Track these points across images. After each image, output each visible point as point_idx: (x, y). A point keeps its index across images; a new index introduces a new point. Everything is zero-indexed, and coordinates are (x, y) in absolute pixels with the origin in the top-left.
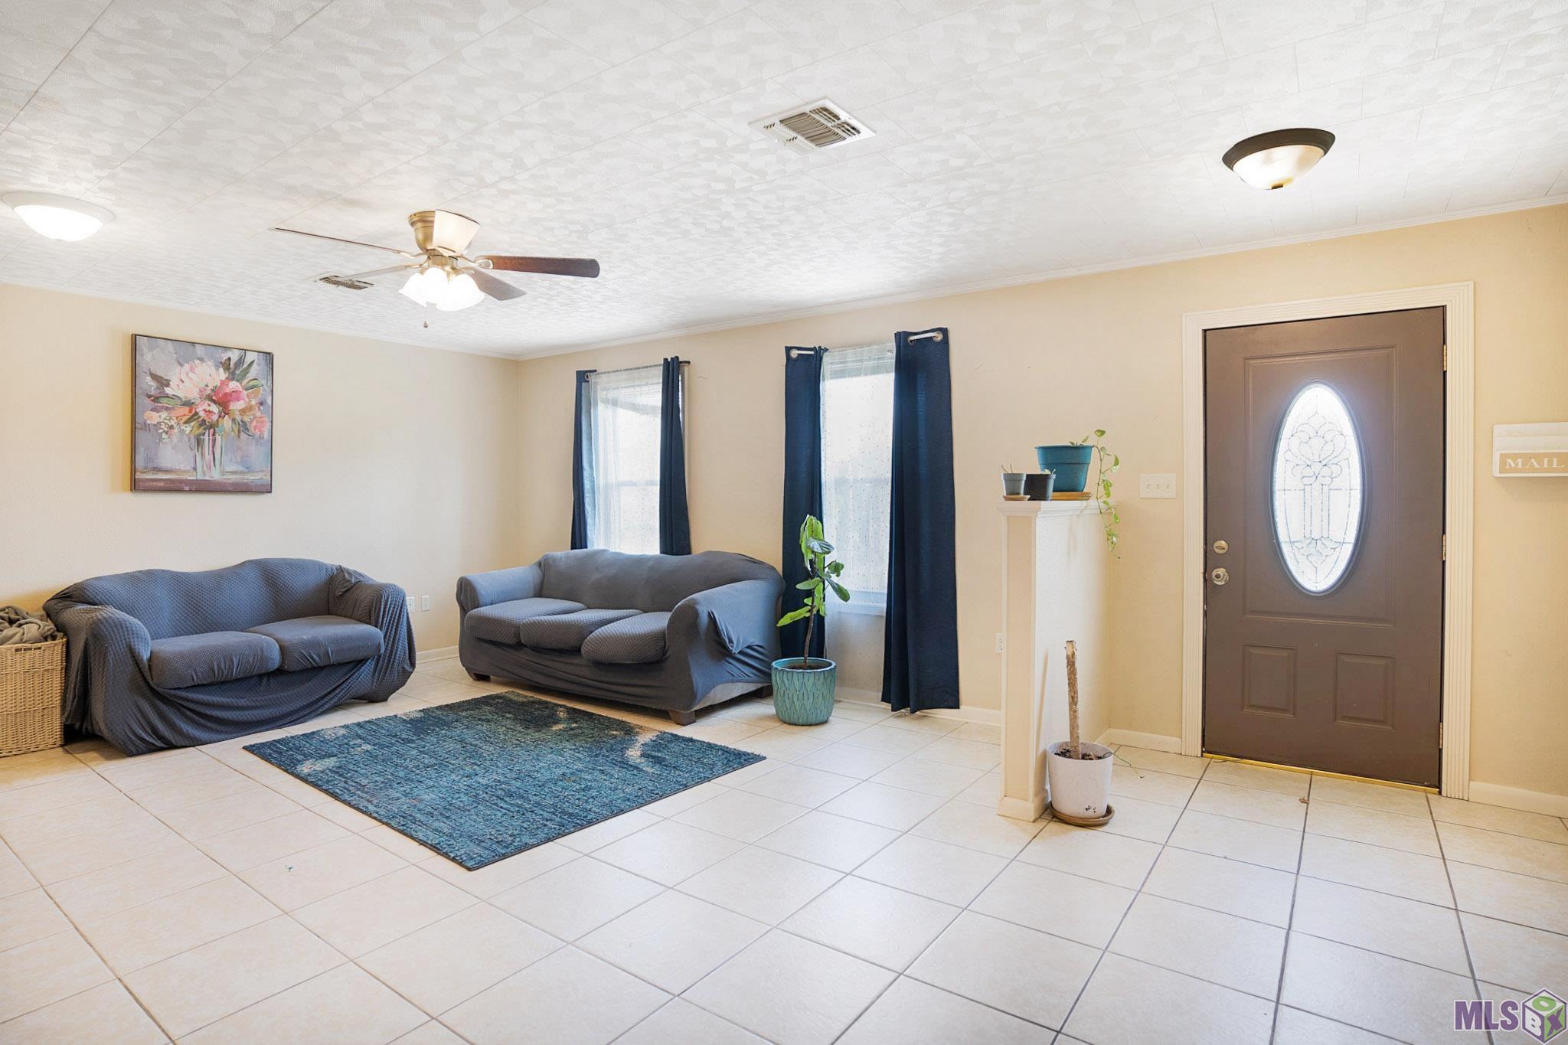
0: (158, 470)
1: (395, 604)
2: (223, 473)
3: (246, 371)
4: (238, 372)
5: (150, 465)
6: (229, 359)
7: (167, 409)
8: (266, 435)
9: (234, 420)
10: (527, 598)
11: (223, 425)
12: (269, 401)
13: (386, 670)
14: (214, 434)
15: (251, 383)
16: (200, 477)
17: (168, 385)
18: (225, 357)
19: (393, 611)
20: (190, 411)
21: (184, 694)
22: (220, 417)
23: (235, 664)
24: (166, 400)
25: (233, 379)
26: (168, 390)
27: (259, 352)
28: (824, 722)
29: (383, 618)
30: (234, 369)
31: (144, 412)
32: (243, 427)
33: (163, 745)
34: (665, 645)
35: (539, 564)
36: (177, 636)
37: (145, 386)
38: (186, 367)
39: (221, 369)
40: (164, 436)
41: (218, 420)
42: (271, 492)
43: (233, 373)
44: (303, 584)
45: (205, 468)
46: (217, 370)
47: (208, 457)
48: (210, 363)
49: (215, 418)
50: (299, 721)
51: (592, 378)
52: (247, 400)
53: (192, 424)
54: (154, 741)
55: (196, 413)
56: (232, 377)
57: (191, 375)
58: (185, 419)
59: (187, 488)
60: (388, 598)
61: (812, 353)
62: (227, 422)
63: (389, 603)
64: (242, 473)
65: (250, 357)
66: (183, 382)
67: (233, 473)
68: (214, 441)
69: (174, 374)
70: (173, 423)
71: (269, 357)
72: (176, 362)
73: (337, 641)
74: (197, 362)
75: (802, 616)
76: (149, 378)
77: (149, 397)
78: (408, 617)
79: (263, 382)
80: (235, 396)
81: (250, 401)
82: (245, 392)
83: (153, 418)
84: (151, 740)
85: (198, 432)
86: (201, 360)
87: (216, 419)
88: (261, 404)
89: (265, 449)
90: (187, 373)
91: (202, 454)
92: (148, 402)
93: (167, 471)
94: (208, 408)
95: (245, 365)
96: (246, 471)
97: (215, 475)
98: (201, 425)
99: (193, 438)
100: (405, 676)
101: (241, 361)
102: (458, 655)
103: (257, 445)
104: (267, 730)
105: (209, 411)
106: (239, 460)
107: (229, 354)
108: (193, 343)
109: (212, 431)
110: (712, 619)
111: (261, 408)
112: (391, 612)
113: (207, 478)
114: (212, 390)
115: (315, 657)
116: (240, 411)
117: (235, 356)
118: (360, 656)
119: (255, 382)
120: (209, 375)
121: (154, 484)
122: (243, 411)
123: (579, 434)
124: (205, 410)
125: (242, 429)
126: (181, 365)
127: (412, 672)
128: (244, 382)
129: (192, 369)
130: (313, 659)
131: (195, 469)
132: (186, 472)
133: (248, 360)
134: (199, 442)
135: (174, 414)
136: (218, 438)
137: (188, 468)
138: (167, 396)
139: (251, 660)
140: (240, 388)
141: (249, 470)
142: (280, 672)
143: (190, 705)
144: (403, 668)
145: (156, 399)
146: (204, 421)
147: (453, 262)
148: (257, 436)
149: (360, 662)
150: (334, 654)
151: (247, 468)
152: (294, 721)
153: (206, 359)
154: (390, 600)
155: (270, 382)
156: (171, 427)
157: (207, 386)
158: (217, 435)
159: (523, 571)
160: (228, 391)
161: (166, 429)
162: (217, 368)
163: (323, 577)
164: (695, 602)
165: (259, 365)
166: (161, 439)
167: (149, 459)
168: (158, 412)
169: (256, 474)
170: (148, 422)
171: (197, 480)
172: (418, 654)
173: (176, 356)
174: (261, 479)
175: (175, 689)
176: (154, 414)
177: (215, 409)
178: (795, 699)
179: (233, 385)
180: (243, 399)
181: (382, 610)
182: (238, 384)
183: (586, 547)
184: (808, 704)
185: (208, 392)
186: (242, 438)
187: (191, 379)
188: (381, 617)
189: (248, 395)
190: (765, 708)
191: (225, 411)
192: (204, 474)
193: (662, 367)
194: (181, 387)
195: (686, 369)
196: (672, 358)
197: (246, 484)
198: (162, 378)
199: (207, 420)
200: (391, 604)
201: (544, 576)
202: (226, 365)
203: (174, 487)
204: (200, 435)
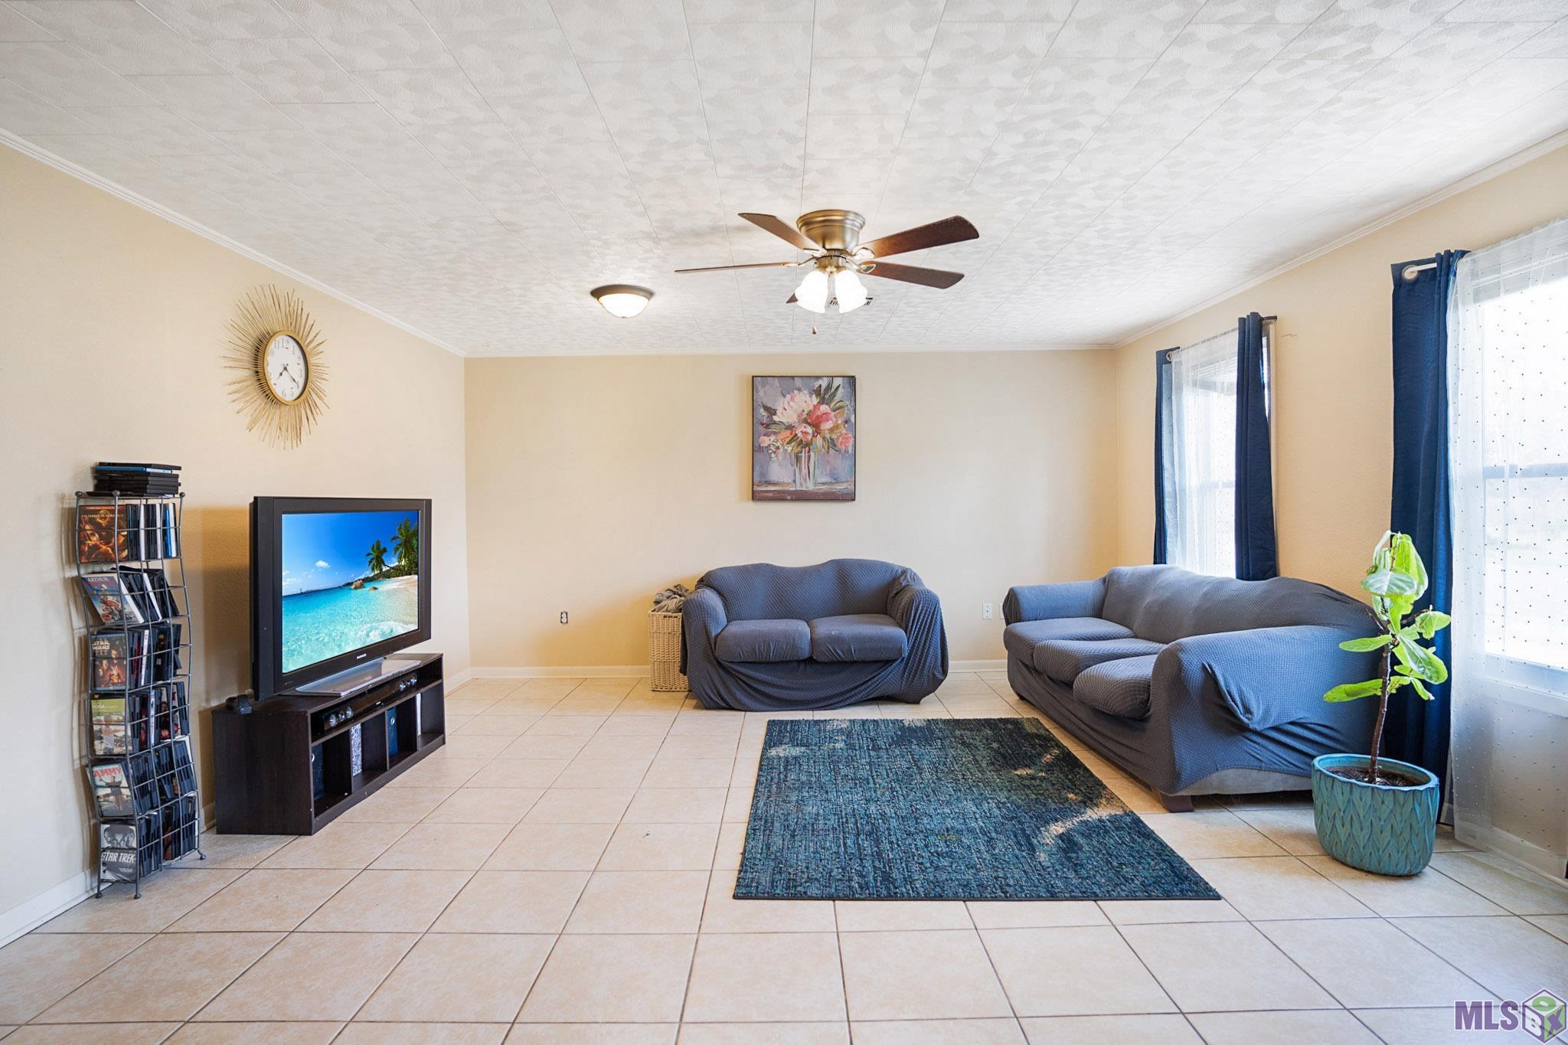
0: (769, 483)
1: (927, 610)
2: (816, 484)
3: (834, 395)
4: (827, 397)
5: (763, 480)
6: (820, 386)
7: (775, 433)
8: (850, 450)
9: (824, 438)
10: (1082, 617)
11: (816, 443)
12: (853, 420)
13: (915, 674)
14: (809, 452)
15: (838, 405)
16: (798, 488)
17: (775, 414)
18: (817, 385)
19: (924, 616)
20: (791, 434)
21: (736, 667)
22: (813, 436)
23: (772, 649)
24: (774, 426)
25: (823, 403)
26: (775, 418)
27: (843, 377)
28: (1409, 876)
29: (913, 623)
30: (824, 395)
31: (759, 437)
32: (832, 444)
33: (724, 705)
34: (1149, 699)
35: (1104, 580)
36: (765, 619)
37: (760, 417)
38: (788, 397)
39: (814, 396)
40: (773, 455)
41: (812, 439)
42: (854, 500)
43: (824, 398)
44: (867, 583)
45: (802, 480)
46: (811, 396)
47: (805, 471)
48: (806, 392)
49: (810, 437)
50: (832, 707)
51: (1175, 358)
52: (834, 420)
53: (793, 444)
54: (718, 701)
55: (796, 435)
56: (822, 401)
57: (791, 403)
58: (787, 440)
59: (789, 498)
60: (919, 605)
61: (1434, 265)
62: (819, 441)
63: (920, 608)
64: (831, 483)
65: (837, 382)
66: (786, 410)
67: (824, 484)
68: (809, 457)
69: (780, 404)
70: (779, 444)
71: (852, 380)
72: (780, 394)
73: (859, 639)
74: (796, 392)
75: (1372, 694)
76: (762, 410)
77: (762, 424)
78: (942, 621)
79: (848, 403)
80: (825, 417)
81: (837, 421)
82: (833, 414)
83: (765, 441)
84: (716, 699)
85: (797, 451)
86: (799, 390)
87: (810, 439)
88: (846, 422)
89: (849, 462)
90: (789, 402)
91: (800, 469)
92: (762, 429)
93: (775, 484)
94: (805, 430)
95: (833, 390)
96: (833, 481)
97: (810, 486)
98: (799, 445)
99: (793, 455)
100: (935, 683)
101: (829, 387)
102: (1006, 670)
103: (842, 459)
104: (802, 710)
105: (805, 432)
106: (828, 472)
107: (820, 382)
108: (794, 377)
109: (807, 448)
110: (1210, 676)
111: (846, 426)
112: (922, 617)
113: (803, 489)
114: (807, 414)
115: (839, 652)
116: (829, 430)
117: (824, 383)
118: (884, 656)
119: (840, 404)
120: (804, 401)
121: (766, 494)
122: (831, 430)
123: (1159, 426)
124: (802, 432)
125: (830, 445)
126: (784, 396)
127: (943, 680)
128: (833, 404)
129: (792, 399)
130: (837, 652)
131: (795, 481)
132: (788, 484)
133: (835, 385)
134: (798, 459)
135: (780, 436)
136: (812, 454)
137: (790, 481)
138: (775, 423)
139: (785, 647)
140: (829, 411)
141: (837, 481)
142: (810, 661)
143: (743, 678)
144: (934, 674)
145: (767, 426)
146: (801, 440)
147: (838, 261)
148: (843, 451)
149: (888, 662)
150: (857, 652)
151: (835, 479)
152: (825, 706)
153: (803, 389)
154: (921, 606)
155: (853, 403)
156: (778, 448)
157: (803, 411)
158: (811, 452)
159: (1085, 584)
160: (819, 414)
161: (774, 450)
162: (811, 395)
163: (888, 577)
164: (1181, 649)
165: (843, 388)
166: (771, 458)
167: (763, 475)
168: (768, 436)
169: (841, 484)
170: (762, 445)
171: (796, 491)
172: (951, 663)
173: (780, 389)
174: (847, 488)
175: (730, 662)
176: (766, 438)
177: (809, 430)
178: (1338, 823)
179: (824, 408)
180: (831, 419)
181: (912, 615)
182: (827, 407)
183: (1165, 563)
184: (1362, 837)
185: (805, 416)
186: (830, 453)
187: (792, 407)
188: (911, 621)
189: (835, 416)
190: (1302, 820)
191: (817, 430)
192: (801, 485)
193: (1237, 331)
194: (785, 414)
195: (1272, 327)
196: (1248, 316)
197: (833, 493)
198: (770, 408)
199: (804, 440)
200: (922, 610)
201: (1106, 593)
202: (817, 392)
203: (780, 497)
204: (798, 453)
